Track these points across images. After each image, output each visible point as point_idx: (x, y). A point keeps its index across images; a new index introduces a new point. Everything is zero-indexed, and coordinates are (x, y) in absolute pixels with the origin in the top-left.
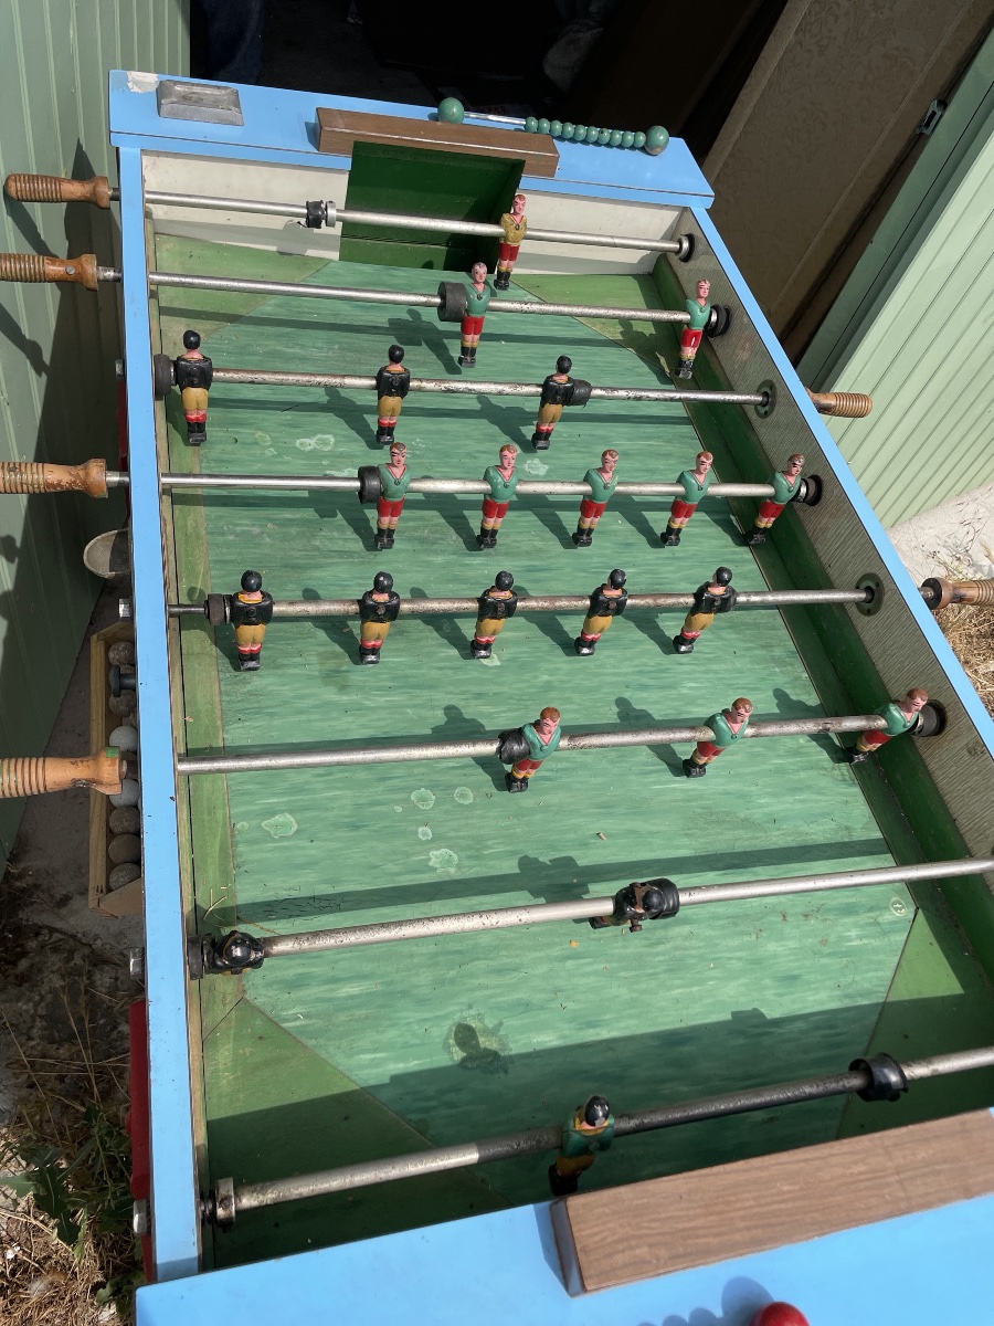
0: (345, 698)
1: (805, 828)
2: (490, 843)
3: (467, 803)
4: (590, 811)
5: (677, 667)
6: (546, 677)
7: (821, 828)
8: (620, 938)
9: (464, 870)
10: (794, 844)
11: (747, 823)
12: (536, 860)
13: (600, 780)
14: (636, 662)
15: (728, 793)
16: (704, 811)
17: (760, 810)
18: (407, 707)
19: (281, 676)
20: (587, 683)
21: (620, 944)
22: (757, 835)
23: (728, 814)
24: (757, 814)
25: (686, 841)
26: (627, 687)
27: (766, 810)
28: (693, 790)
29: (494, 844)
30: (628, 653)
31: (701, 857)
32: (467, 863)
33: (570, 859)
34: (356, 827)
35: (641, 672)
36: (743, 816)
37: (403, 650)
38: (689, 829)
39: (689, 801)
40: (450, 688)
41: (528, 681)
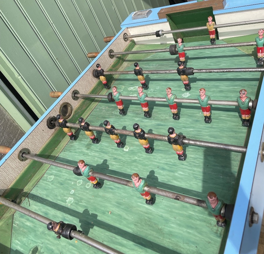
0: (86, 151)
1: (182, 245)
2: (83, 201)
3: (87, 188)
4: (114, 203)
5: (181, 165)
6: (136, 158)
7: (188, 247)
8: (88, 247)
9: (72, 206)
10: (171, 248)
11: (160, 231)
12: (89, 211)
13: (125, 195)
14: (168, 160)
15: (162, 216)
16: (148, 219)
17: (168, 229)
18: (97, 157)
19: (80, 143)
20: (147, 163)
21: (87, 249)
22: (160, 237)
23: (155, 224)
24: (167, 229)
25: (133, 226)
26: (158, 167)
27: (171, 229)
28: (151, 210)
29: (84, 202)
30: (167, 156)
31: (133, 235)
32: (74, 204)
33: (96, 216)
34: (62, 184)
35: (167, 164)
36: (160, 227)
37: (108, 142)
38: (138, 223)
39: (146, 213)
40: (110, 155)
41: (130, 158)
